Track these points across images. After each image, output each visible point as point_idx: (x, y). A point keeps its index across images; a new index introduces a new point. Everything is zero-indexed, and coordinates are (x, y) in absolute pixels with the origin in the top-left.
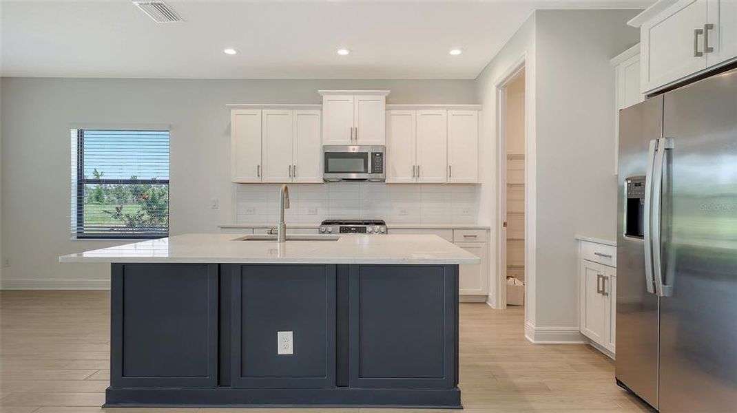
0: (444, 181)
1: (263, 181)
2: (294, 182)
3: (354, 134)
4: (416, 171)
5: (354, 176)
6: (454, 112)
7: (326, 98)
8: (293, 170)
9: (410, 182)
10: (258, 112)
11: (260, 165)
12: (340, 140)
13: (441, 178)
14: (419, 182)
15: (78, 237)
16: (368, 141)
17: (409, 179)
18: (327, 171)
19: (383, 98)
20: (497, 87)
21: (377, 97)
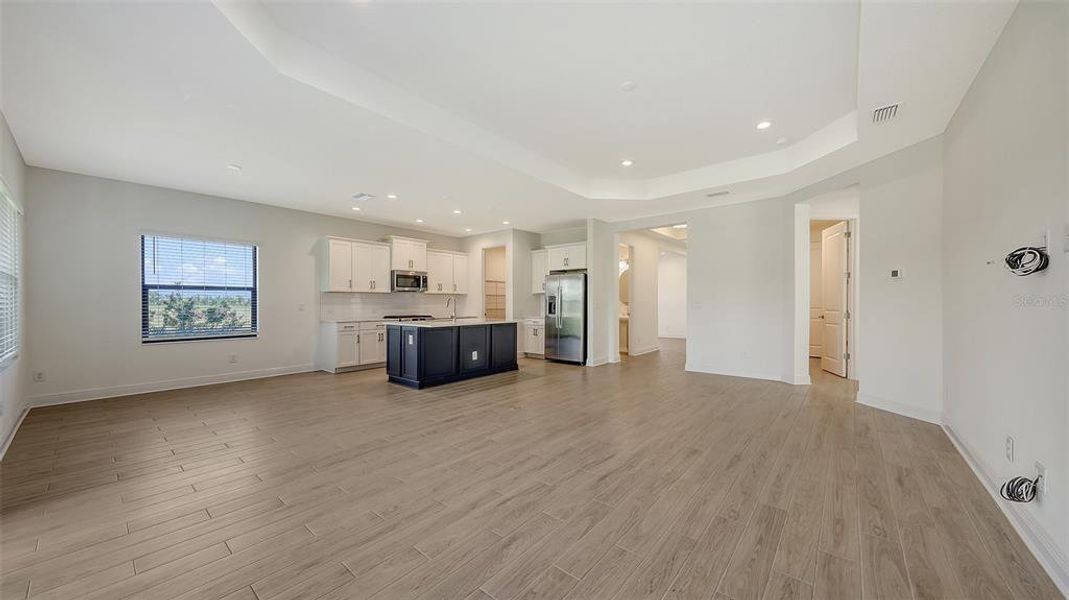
1: (353, 291)
2: (373, 292)
3: (411, 263)
4: (440, 286)
5: (407, 289)
6: (457, 256)
7: (395, 241)
8: (373, 284)
10: (350, 244)
11: (351, 280)
12: (401, 266)
13: (451, 292)
14: (442, 293)
15: (144, 342)
16: (417, 268)
17: (437, 292)
18: (398, 286)
19: (425, 245)
20: (483, 249)
21: (421, 243)
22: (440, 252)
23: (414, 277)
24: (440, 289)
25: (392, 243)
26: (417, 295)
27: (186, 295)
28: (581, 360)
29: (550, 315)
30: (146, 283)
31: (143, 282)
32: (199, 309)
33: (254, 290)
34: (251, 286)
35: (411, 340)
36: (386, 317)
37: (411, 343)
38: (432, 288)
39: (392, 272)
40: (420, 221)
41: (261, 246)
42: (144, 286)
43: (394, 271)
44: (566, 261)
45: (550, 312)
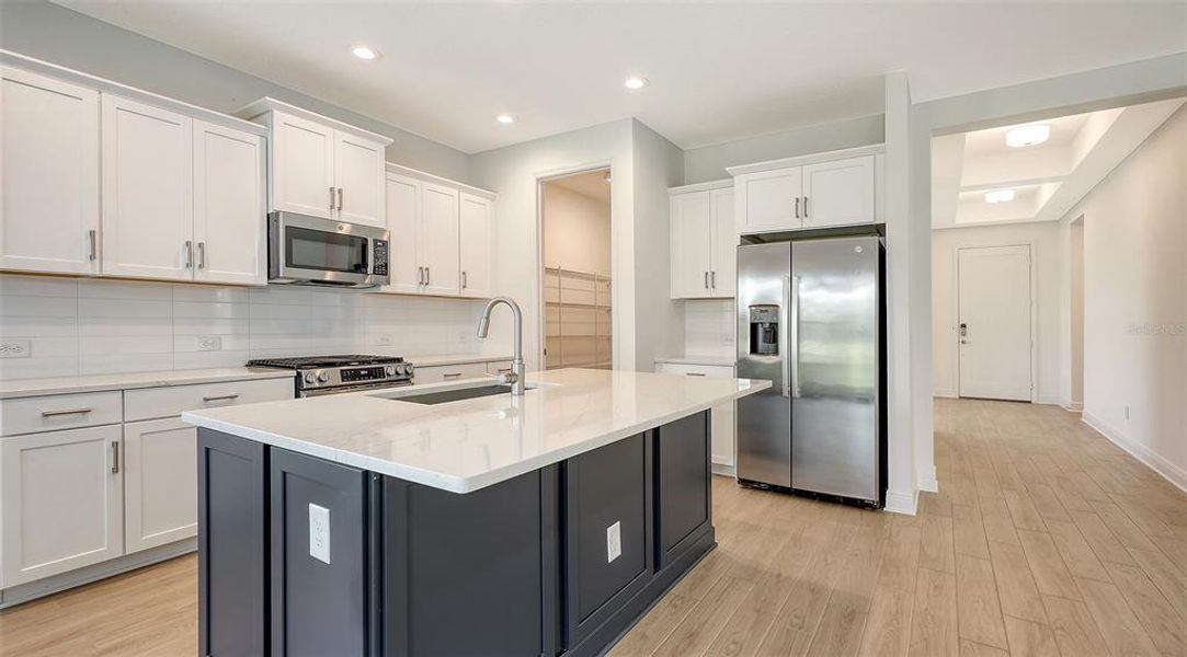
0: (457, 294)
1: (106, 273)
2: (197, 279)
3: (336, 197)
4: (424, 275)
5: (329, 276)
6: (468, 196)
7: (279, 117)
8: (195, 252)
9: (415, 292)
10: (89, 95)
11: (97, 230)
12: (305, 202)
13: (452, 290)
14: (427, 293)
17: (413, 288)
18: (289, 263)
19: (382, 148)
20: (538, 179)
21: (372, 145)
22: (424, 179)
23: (350, 240)
24: (424, 282)
25: (269, 125)
26: (359, 299)
28: (871, 495)
29: (755, 358)
35: (320, 533)
36: (253, 364)
37: (320, 546)
38: (403, 278)
39: (271, 220)
40: (364, 53)
43: (277, 213)
44: (802, 206)
45: (754, 349)
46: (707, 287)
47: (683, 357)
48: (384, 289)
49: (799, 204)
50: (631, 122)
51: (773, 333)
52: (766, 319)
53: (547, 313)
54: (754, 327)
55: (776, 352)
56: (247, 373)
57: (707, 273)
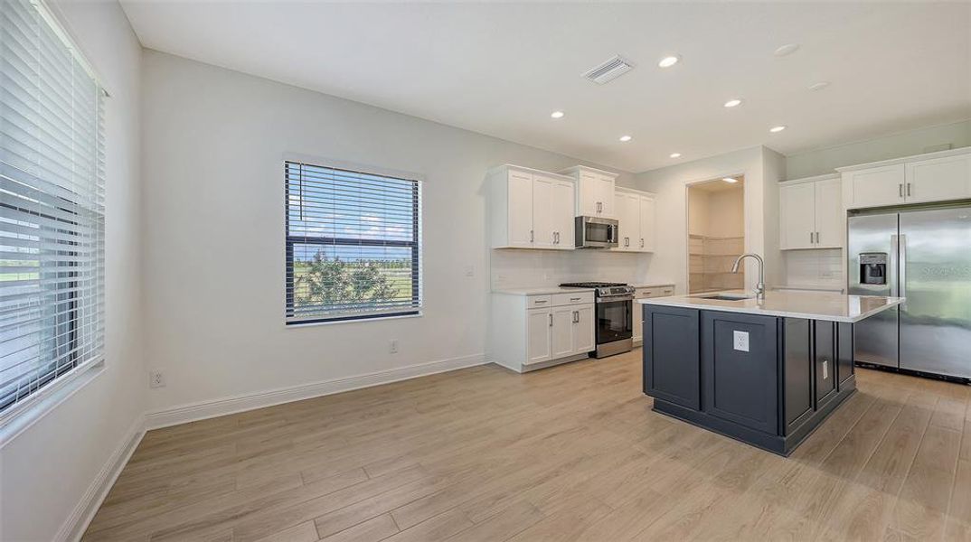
1: (534, 247)
2: (556, 248)
3: (600, 205)
4: (627, 242)
6: (644, 198)
7: (580, 173)
8: (556, 237)
9: (625, 250)
11: (533, 230)
13: (637, 248)
15: (288, 323)
16: (607, 215)
17: (623, 249)
18: (586, 240)
19: (613, 180)
20: (687, 185)
21: (609, 178)
22: (627, 192)
23: (606, 227)
24: (627, 245)
25: (577, 177)
27: (331, 252)
29: (864, 286)
30: (291, 234)
31: (287, 233)
32: (348, 273)
33: (414, 245)
34: (411, 240)
35: (742, 341)
36: (563, 285)
37: (742, 346)
38: (622, 243)
39: (578, 220)
41: (425, 181)
42: (288, 238)
43: (582, 217)
44: (906, 188)
45: (863, 280)
46: (812, 242)
47: (786, 285)
48: (612, 249)
49: (903, 189)
50: (761, 148)
51: (881, 271)
52: (874, 263)
53: (690, 259)
54: (863, 267)
55: (885, 282)
56: (560, 290)
57: (812, 234)
